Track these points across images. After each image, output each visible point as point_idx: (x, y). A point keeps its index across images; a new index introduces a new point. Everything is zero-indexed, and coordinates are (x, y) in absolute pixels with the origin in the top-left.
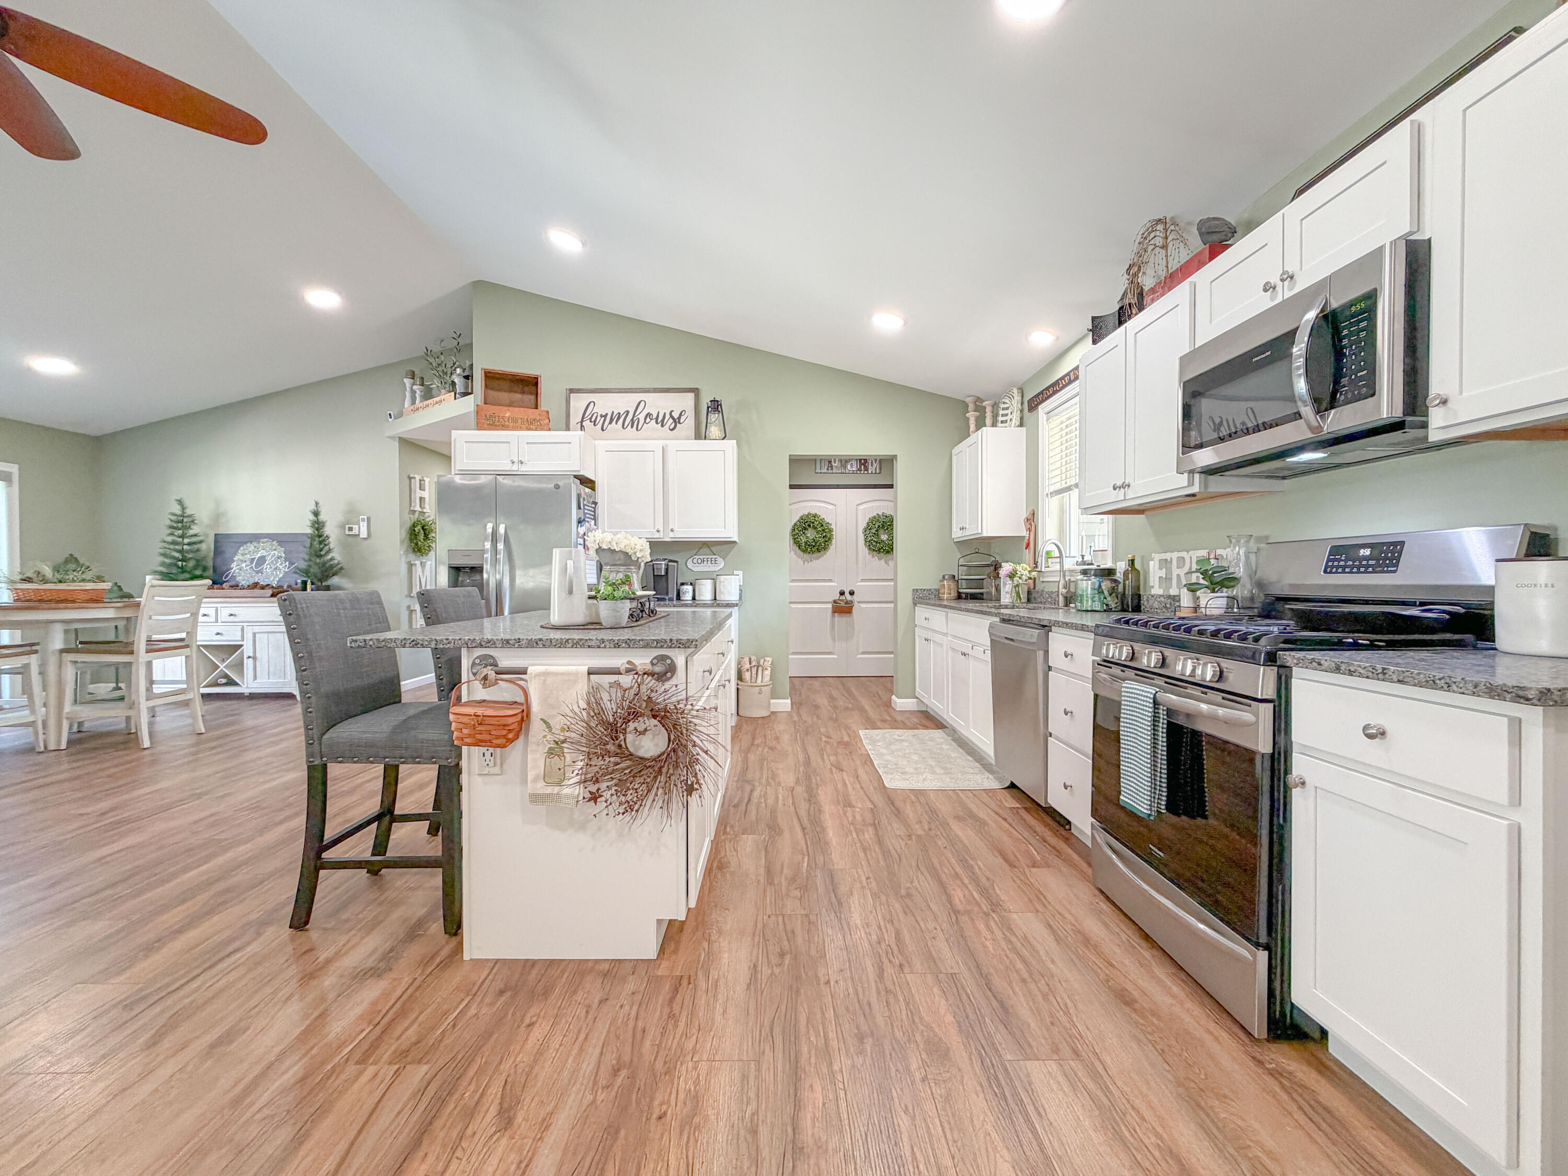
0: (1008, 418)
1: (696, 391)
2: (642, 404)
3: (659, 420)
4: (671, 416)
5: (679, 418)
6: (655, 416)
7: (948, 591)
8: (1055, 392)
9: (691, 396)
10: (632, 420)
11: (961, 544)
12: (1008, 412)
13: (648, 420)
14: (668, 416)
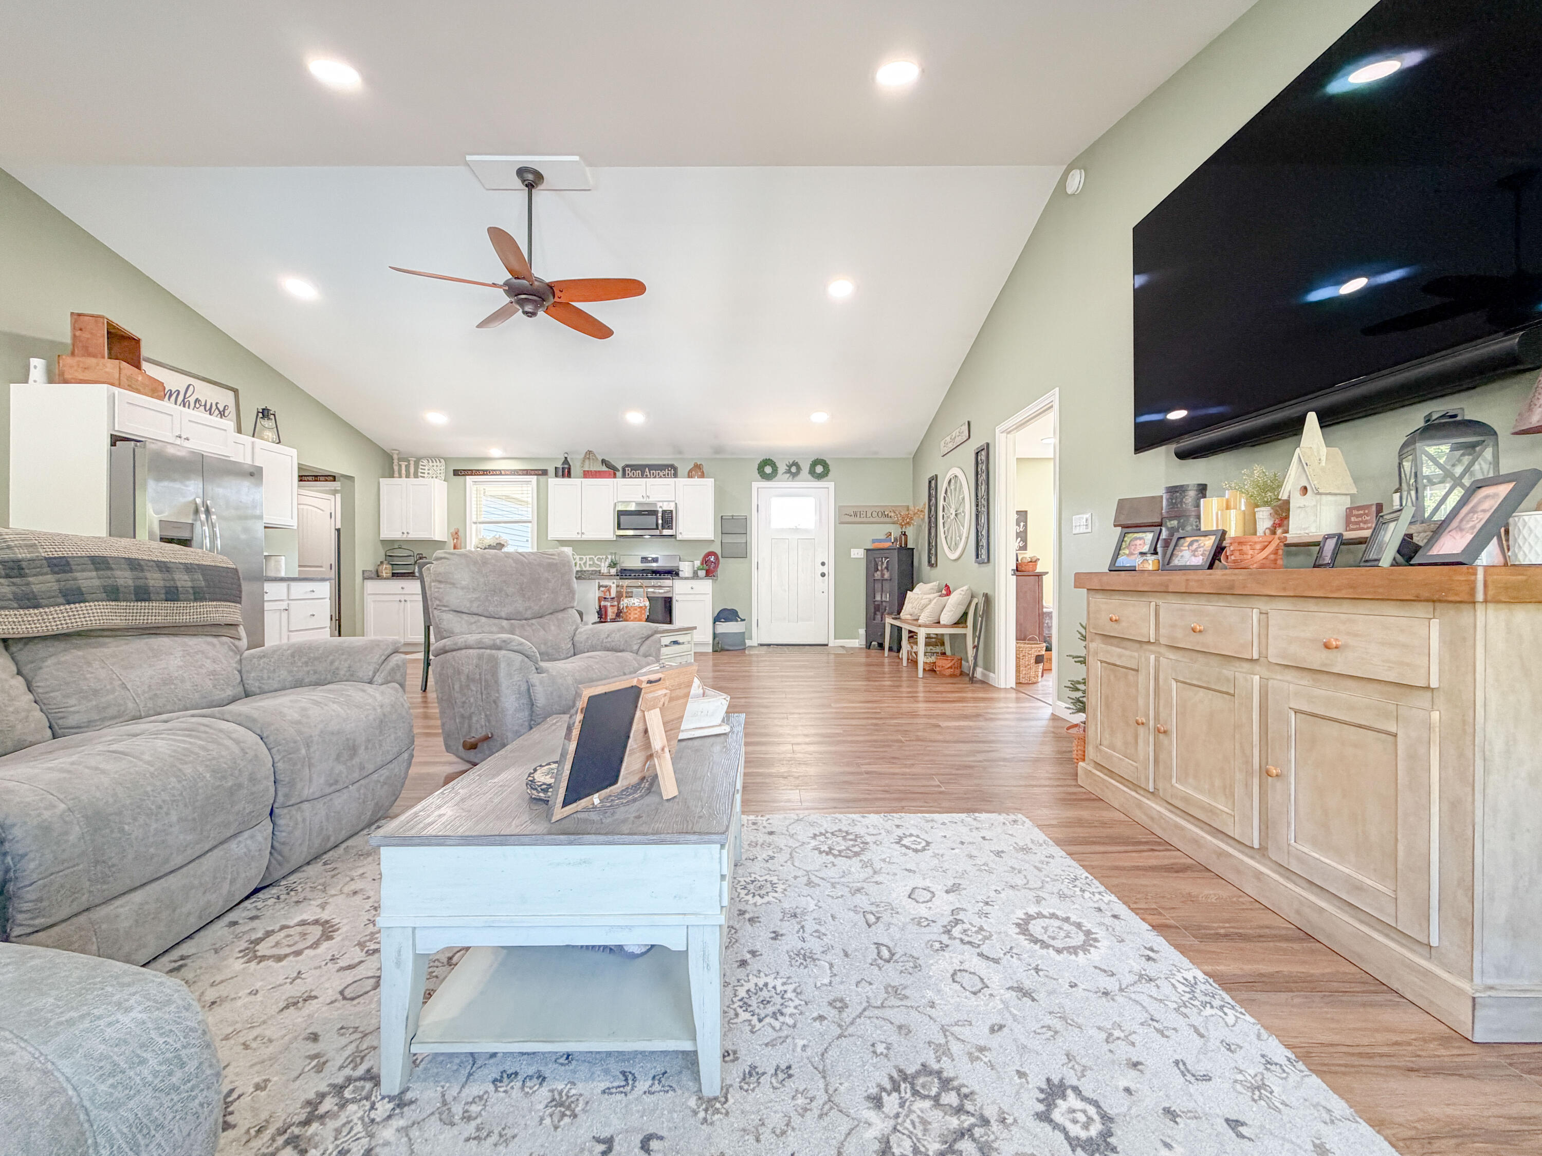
0: (426, 472)
1: (235, 391)
2: (191, 388)
3: (208, 407)
4: (217, 408)
5: (224, 411)
6: (203, 403)
7: (386, 570)
8: (483, 475)
9: (231, 394)
10: (183, 401)
11: (384, 542)
12: (426, 468)
13: (198, 405)
14: (214, 407)
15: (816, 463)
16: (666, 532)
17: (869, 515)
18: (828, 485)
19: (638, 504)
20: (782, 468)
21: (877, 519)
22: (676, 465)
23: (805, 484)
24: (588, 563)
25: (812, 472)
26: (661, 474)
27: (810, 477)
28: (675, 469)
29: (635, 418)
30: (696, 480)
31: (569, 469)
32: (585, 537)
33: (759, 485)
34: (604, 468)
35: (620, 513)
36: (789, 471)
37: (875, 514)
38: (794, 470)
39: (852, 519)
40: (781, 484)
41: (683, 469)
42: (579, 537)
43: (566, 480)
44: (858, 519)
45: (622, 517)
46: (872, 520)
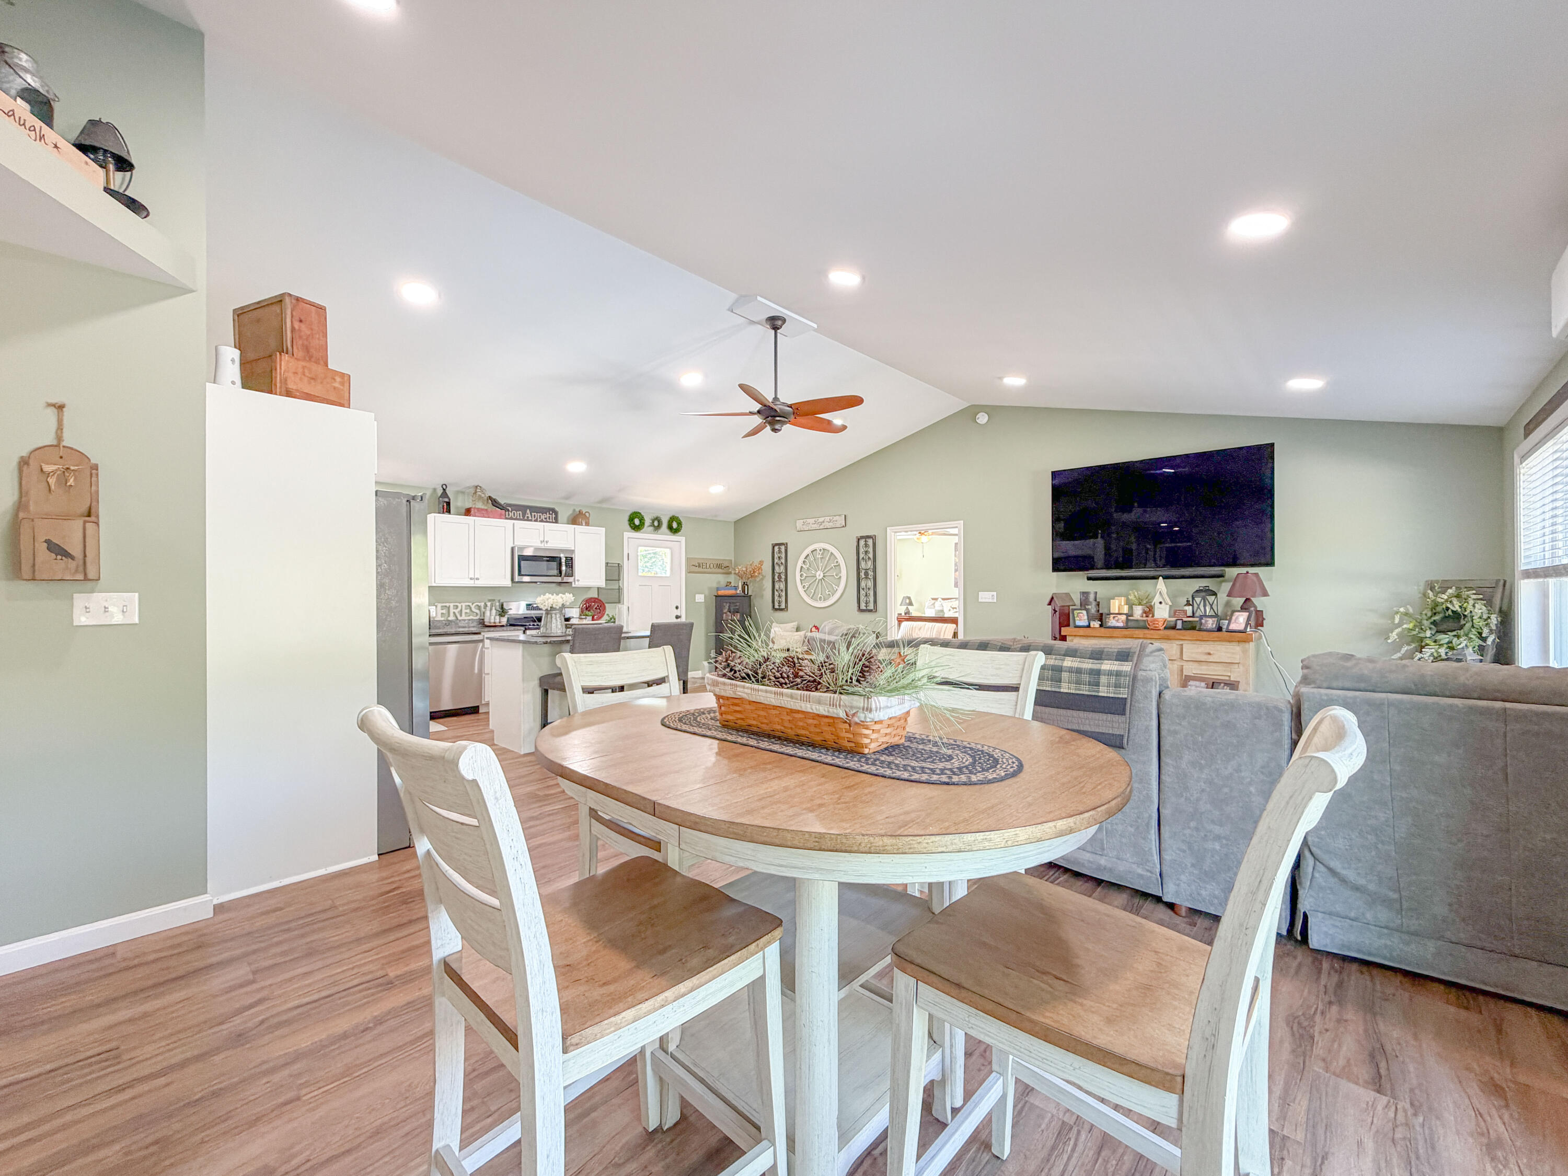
15: (673, 519)
16: (566, 579)
17: (708, 566)
18: (680, 540)
19: (537, 549)
20: (648, 522)
21: (713, 570)
22: (557, 509)
23: (664, 535)
24: (464, 611)
25: (670, 528)
26: (543, 517)
27: (667, 531)
28: (556, 513)
29: (577, 468)
30: (583, 528)
31: (448, 504)
32: (478, 583)
33: (629, 535)
34: (490, 506)
35: (522, 558)
36: (652, 525)
37: (712, 566)
38: (657, 524)
39: (697, 569)
40: (646, 535)
41: (564, 514)
42: (471, 583)
43: (446, 516)
44: (701, 570)
45: (522, 562)
46: (709, 570)
